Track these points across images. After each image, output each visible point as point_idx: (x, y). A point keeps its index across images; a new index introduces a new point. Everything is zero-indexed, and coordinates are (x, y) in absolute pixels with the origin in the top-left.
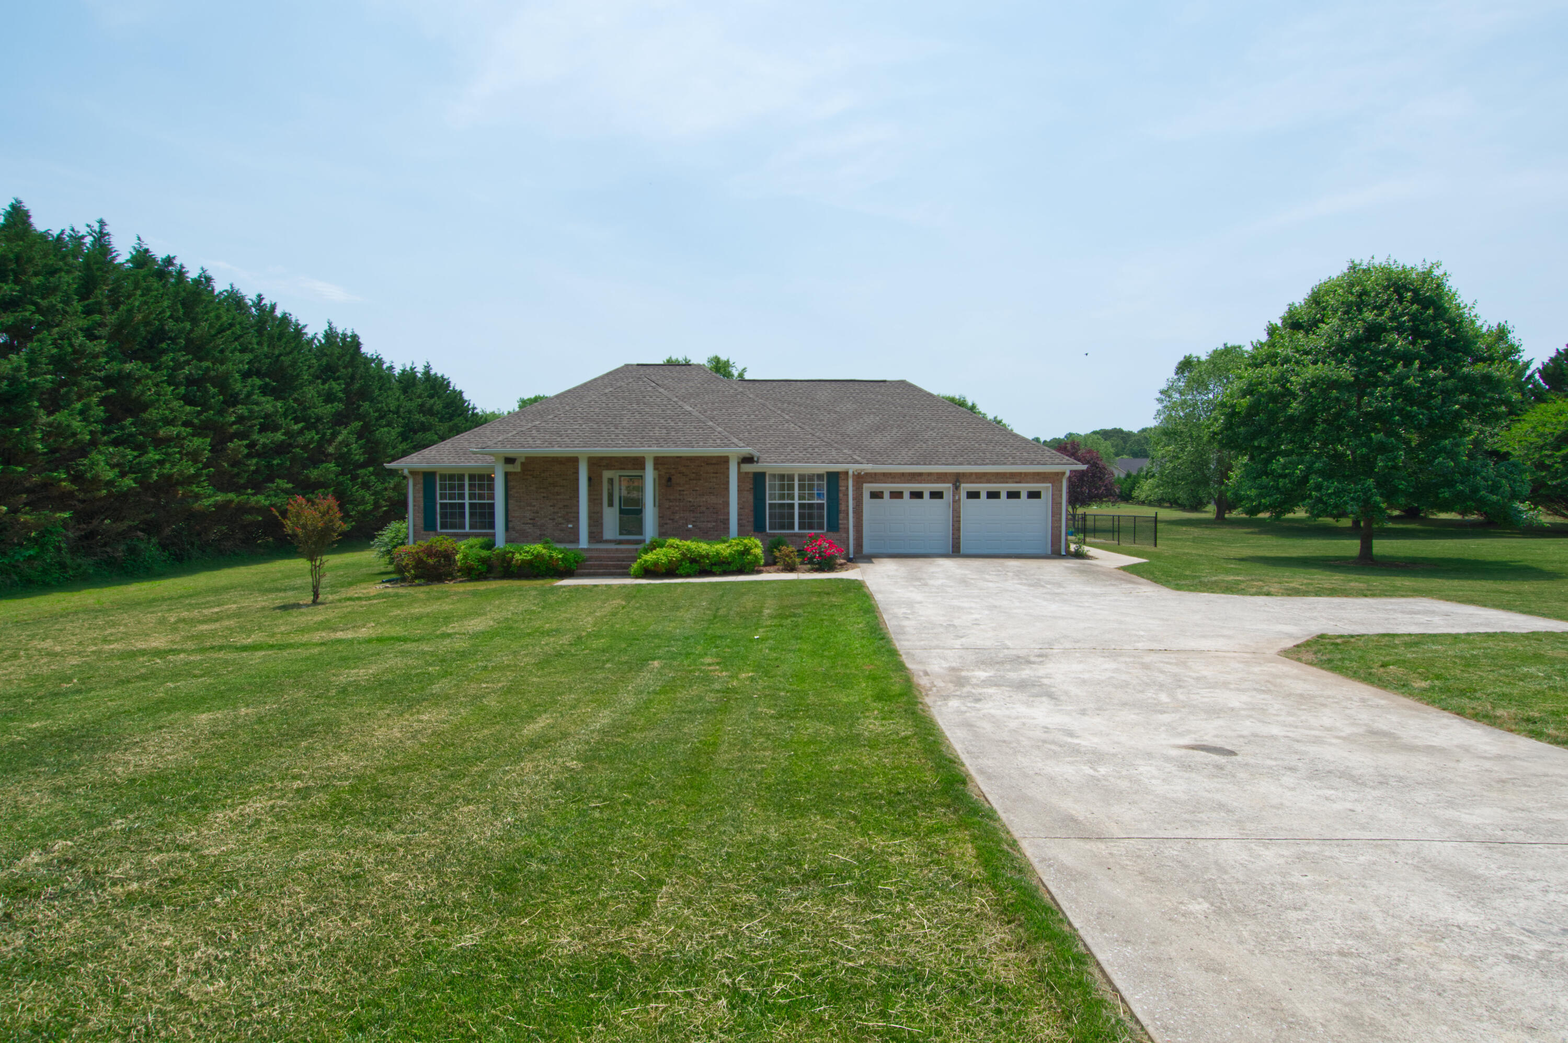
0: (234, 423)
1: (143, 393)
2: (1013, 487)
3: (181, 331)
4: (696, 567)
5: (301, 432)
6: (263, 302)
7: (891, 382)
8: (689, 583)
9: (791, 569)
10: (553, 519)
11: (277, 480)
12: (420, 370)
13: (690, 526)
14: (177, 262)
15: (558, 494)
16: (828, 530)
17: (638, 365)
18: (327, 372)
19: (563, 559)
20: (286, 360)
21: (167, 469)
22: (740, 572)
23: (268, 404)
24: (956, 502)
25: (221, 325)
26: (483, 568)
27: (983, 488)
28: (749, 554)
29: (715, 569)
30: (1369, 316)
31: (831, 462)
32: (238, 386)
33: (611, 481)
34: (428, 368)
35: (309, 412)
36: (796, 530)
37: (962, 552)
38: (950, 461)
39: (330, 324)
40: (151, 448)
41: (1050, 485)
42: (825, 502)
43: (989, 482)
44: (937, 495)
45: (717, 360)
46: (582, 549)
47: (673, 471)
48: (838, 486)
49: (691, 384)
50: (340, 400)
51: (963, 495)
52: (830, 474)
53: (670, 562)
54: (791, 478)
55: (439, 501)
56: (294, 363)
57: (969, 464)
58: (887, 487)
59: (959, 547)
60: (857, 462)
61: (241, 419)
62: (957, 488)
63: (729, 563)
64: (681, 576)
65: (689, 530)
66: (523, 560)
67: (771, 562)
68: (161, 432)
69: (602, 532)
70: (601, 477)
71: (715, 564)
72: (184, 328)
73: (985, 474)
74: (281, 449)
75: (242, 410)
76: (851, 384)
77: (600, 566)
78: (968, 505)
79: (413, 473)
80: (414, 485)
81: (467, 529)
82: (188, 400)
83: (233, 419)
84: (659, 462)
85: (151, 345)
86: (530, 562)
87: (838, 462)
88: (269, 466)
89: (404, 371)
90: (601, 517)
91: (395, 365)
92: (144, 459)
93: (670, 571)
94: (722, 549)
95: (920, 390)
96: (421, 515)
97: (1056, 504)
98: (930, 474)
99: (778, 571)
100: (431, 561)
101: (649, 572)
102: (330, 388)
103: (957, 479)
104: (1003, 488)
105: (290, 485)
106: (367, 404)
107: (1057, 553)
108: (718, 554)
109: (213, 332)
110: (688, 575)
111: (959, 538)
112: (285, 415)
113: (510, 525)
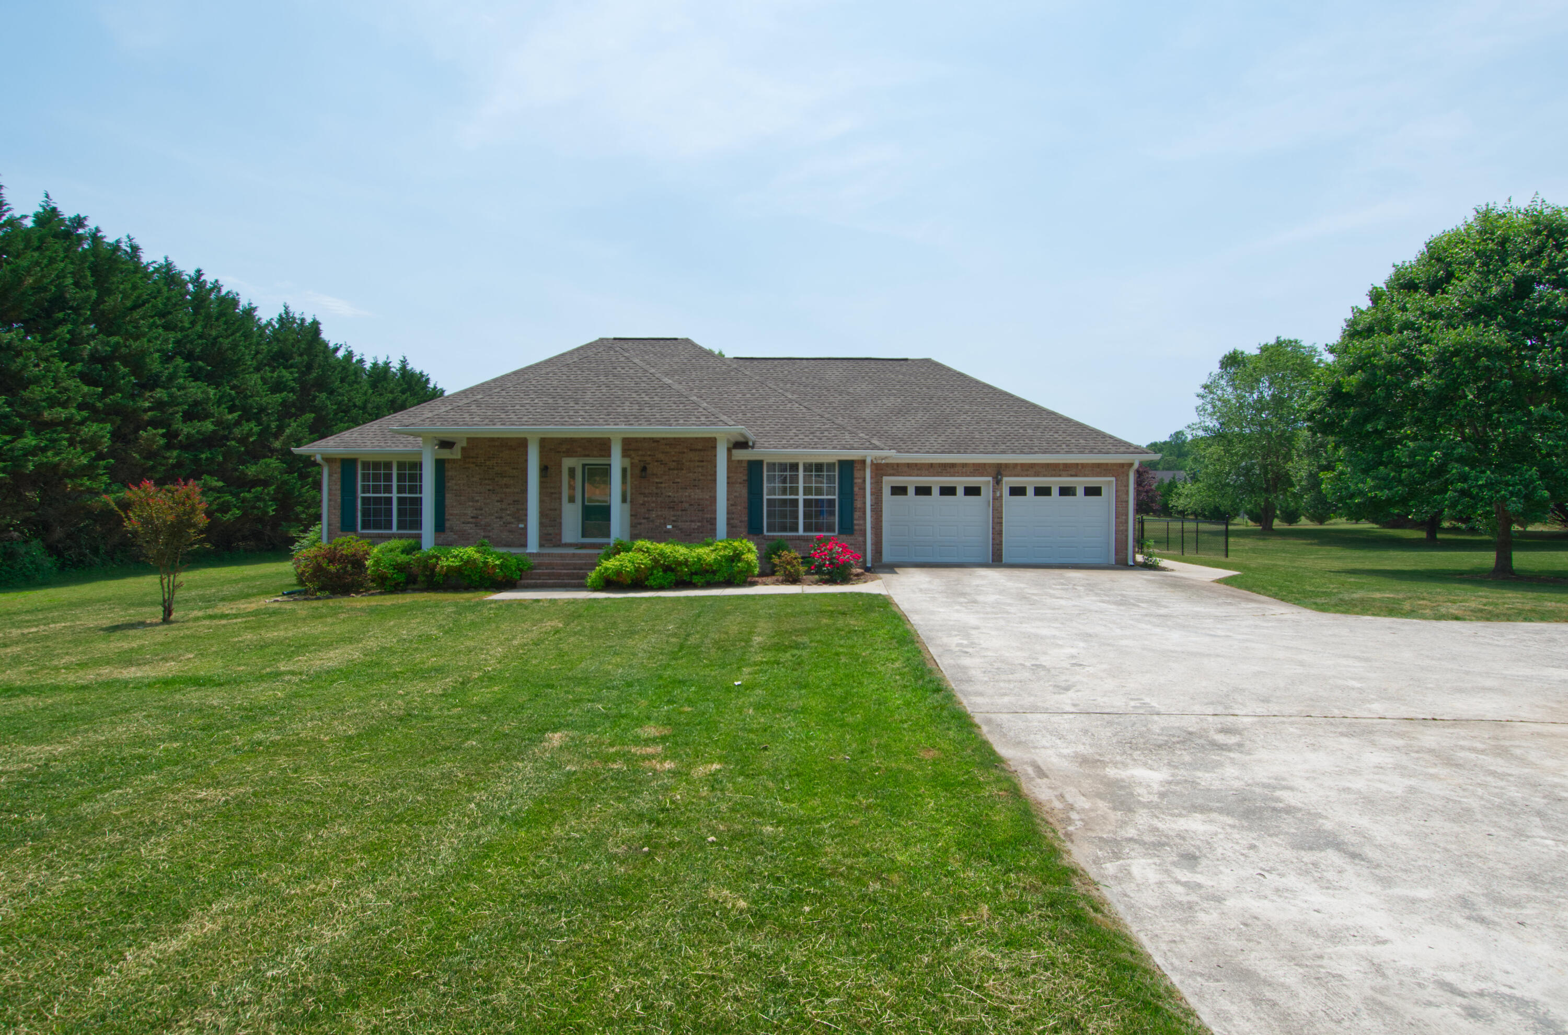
0: (150, 409)
1: (25, 366)
2: (1067, 481)
3: (86, 300)
4: (671, 577)
5: (238, 423)
6: (203, 278)
7: (913, 360)
8: (660, 597)
9: (793, 579)
10: (501, 518)
11: (205, 476)
12: (395, 365)
13: (669, 527)
14: (91, 224)
15: (507, 486)
16: (840, 533)
17: (615, 339)
18: (280, 358)
19: (501, 567)
20: (226, 343)
21: (50, 457)
22: (729, 583)
23: (197, 390)
24: (997, 500)
25: (139, 297)
26: (402, 578)
27: (1030, 482)
28: (740, 560)
29: (696, 579)
30: (1518, 267)
31: (844, 448)
32: (154, 363)
33: (572, 471)
34: (404, 362)
35: (250, 401)
36: (801, 532)
37: (1005, 559)
38: (990, 449)
39: (286, 308)
40: (28, 433)
41: (1113, 479)
42: (836, 497)
43: (1037, 475)
44: (972, 491)
46: (530, 554)
47: (648, 459)
48: (852, 478)
49: (676, 359)
50: (292, 390)
51: (1006, 491)
52: (843, 464)
53: (637, 570)
54: (794, 467)
55: (360, 495)
56: (234, 347)
57: (1014, 452)
58: (912, 481)
59: (1001, 556)
60: (876, 448)
61: (159, 405)
62: (998, 482)
63: (714, 572)
64: (651, 588)
65: (668, 531)
66: (449, 567)
67: (768, 572)
68: (46, 414)
69: (560, 534)
70: (560, 466)
71: (696, 573)
72: (89, 297)
73: (1032, 466)
74: (209, 441)
75: (160, 393)
76: (866, 362)
77: (550, 576)
78: (1011, 504)
79: (329, 460)
80: (330, 475)
81: (395, 530)
82: (86, 378)
83: (147, 404)
84: (630, 445)
85: (48, 313)
86: (458, 570)
87: (852, 448)
88: (196, 460)
89: (375, 365)
90: (560, 516)
91: (365, 358)
92: (20, 444)
93: (638, 582)
94: (705, 553)
95: (949, 369)
96: (338, 512)
97: (1121, 502)
98: (964, 465)
99: (777, 582)
100: (332, 568)
101: (610, 583)
102: (279, 377)
103: (998, 472)
104: (1055, 482)
105: (221, 484)
106: (324, 396)
107: (1122, 564)
108: (699, 559)
109: (129, 304)
110: (661, 588)
111: (1001, 544)
112: (219, 403)
113: (448, 524)
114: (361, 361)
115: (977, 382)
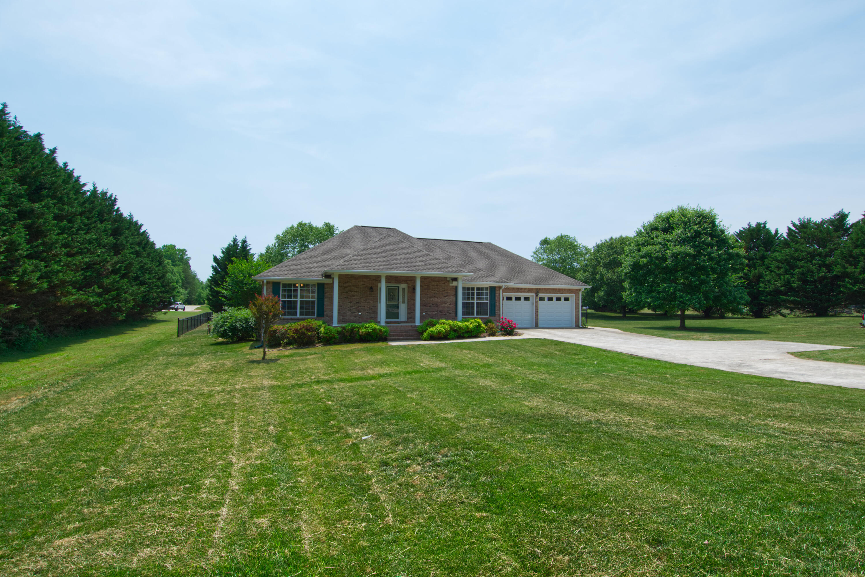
2: (559, 295)
7: (485, 243)
9: (494, 334)
10: (350, 310)
13: (424, 314)
15: (354, 296)
16: (490, 316)
17: (362, 226)
22: (478, 336)
24: (536, 302)
27: (547, 295)
28: (480, 327)
36: (475, 315)
37: (539, 326)
38: (535, 282)
41: (574, 295)
42: (488, 301)
43: (549, 293)
44: (526, 299)
48: (495, 294)
51: (539, 299)
52: (491, 288)
53: (445, 332)
54: (473, 289)
55: (281, 299)
57: (543, 284)
59: (538, 324)
60: (505, 282)
62: (537, 295)
63: (472, 332)
64: (449, 339)
65: (423, 316)
69: (377, 317)
73: (548, 289)
78: (541, 304)
79: (267, 282)
80: (267, 290)
81: (298, 316)
87: (496, 282)
93: (445, 336)
95: (500, 248)
97: (577, 304)
98: (525, 289)
99: (489, 336)
100: (309, 334)
101: (432, 338)
103: (537, 291)
104: (554, 296)
107: (577, 327)
111: (538, 319)
113: (325, 313)
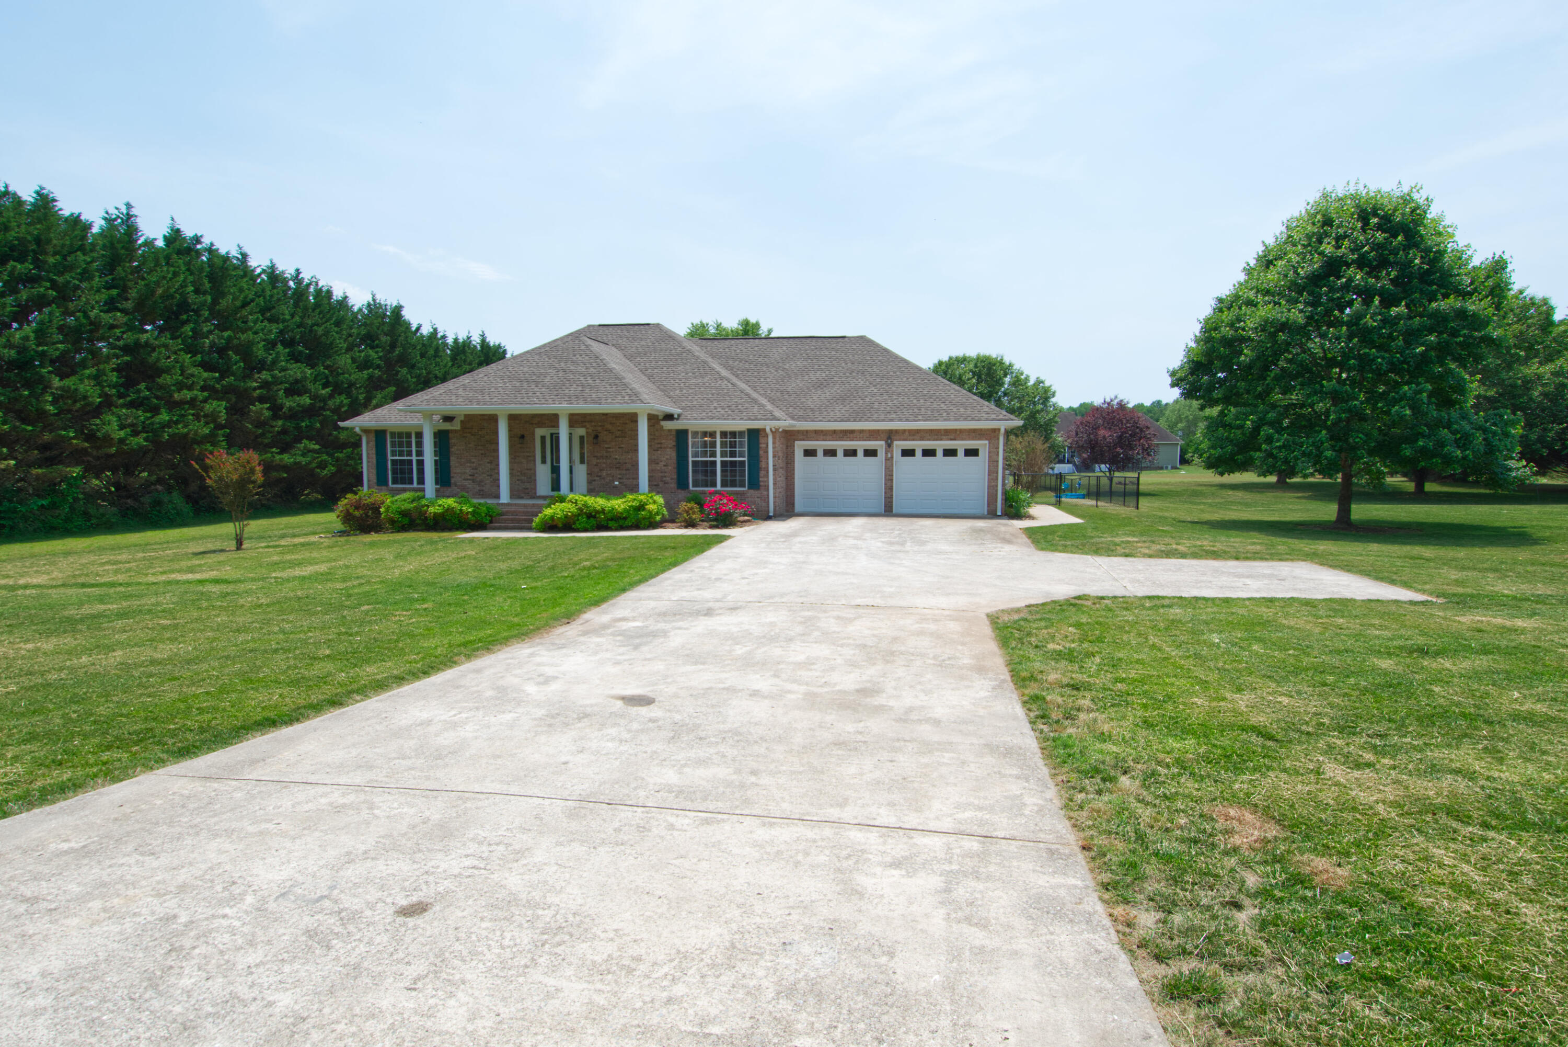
0: (259, 388)
1: (158, 360)
2: (949, 444)
3: (204, 303)
4: (592, 521)
5: (331, 396)
6: (302, 275)
7: (849, 338)
8: (585, 537)
9: (691, 524)
10: (491, 476)
11: (305, 441)
13: (617, 483)
14: (206, 241)
15: (495, 451)
16: (750, 488)
17: (602, 325)
18: (370, 339)
19: (473, 513)
20: (320, 330)
21: (181, 429)
22: (637, 527)
23: (297, 371)
24: (889, 460)
25: (246, 297)
26: (406, 521)
27: (918, 445)
28: (644, 509)
29: (611, 524)
30: (1328, 248)
31: (750, 419)
32: (259, 351)
33: (543, 438)
34: (483, 336)
35: (341, 378)
36: (719, 487)
37: (894, 511)
38: (882, 417)
39: (374, 296)
40: (163, 410)
41: (987, 442)
42: (746, 459)
43: (922, 439)
44: (870, 453)
45: (746, 323)
46: (503, 504)
47: (599, 429)
48: (758, 443)
49: (643, 343)
50: (378, 367)
51: (897, 453)
52: (749, 431)
53: (566, 516)
54: (712, 434)
55: (390, 458)
56: (327, 333)
57: (901, 420)
58: (820, 445)
59: (891, 507)
60: (773, 418)
61: (265, 385)
62: (889, 446)
63: (625, 518)
64: (577, 530)
65: (616, 487)
66: (435, 514)
67: (670, 520)
68: (176, 395)
69: (535, 489)
70: (533, 434)
71: (612, 519)
72: (206, 301)
73: (918, 431)
74: (310, 412)
75: (265, 375)
76: (808, 341)
77: (513, 521)
78: (903, 466)
79: (366, 431)
80: (368, 443)
81: (415, 485)
82: (207, 366)
83: (255, 384)
84: (574, 419)
85: (177, 315)
86: (442, 515)
87: (756, 419)
88: (298, 428)
89: (456, 340)
90: (535, 474)
91: (448, 334)
92: (158, 419)
93: (567, 525)
94: (618, 504)
95: (878, 345)
96: (374, 471)
97: (993, 462)
98: (861, 431)
99: (680, 527)
100: (357, 513)
101: (551, 526)
102: (366, 356)
103: (890, 436)
104: (939, 445)
105: (317, 447)
106: (404, 371)
107: (993, 514)
108: (613, 509)
109: (238, 303)
110: (586, 530)
111: (891, 497)
112: (315, 380)
113: (453, 481)
114: (444, 337)
115: (896, 357)
